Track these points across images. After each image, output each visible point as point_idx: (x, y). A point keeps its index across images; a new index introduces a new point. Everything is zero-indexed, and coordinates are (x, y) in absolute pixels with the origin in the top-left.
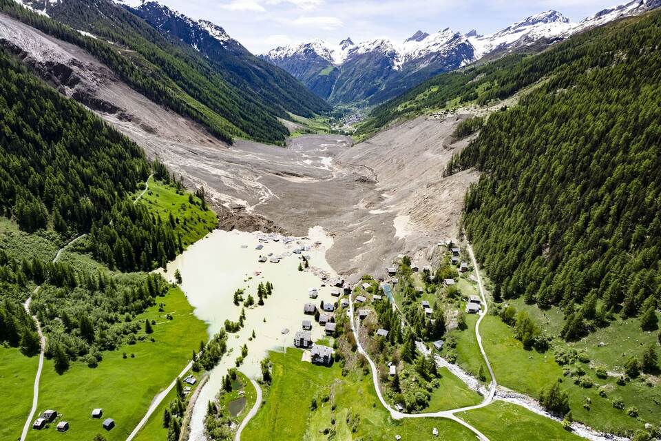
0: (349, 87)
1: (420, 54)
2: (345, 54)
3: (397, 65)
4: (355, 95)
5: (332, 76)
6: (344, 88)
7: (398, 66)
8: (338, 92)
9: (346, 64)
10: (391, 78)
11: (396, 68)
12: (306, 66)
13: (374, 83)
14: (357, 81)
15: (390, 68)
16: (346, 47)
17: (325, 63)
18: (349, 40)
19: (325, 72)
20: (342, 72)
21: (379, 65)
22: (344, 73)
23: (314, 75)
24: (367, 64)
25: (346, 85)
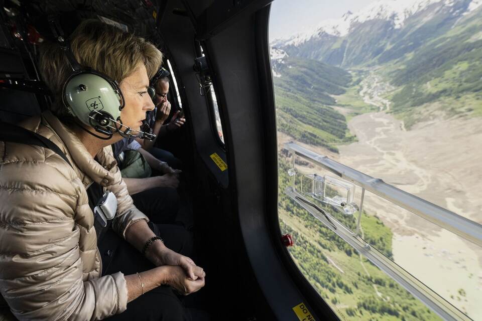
0: (358, 52)
1: (420, 7)
2: (348, 24)
3: (398, 24)
4: (364, 57)
5: (343, 47)
6: (354, 54)
7: (400, 24)
8: (349, 58)
9: (352, 34)
10: (395, 36)
11: (397, 27)
12: (321, 44)
13: (379, 44)
14: (364, 46)
15: (393, 28)
16: (347, 18)
17: (335, 39)
18: (350, 13)
19: (336, 46)
20: (350, 41)
21: (382, 30)
22: (352, 42)
23: (328, 49)
24: (371, 31)
25: (355, 51)
